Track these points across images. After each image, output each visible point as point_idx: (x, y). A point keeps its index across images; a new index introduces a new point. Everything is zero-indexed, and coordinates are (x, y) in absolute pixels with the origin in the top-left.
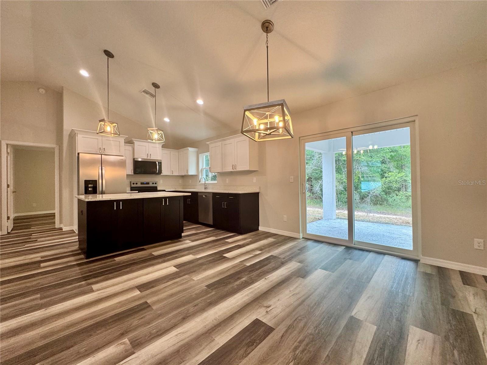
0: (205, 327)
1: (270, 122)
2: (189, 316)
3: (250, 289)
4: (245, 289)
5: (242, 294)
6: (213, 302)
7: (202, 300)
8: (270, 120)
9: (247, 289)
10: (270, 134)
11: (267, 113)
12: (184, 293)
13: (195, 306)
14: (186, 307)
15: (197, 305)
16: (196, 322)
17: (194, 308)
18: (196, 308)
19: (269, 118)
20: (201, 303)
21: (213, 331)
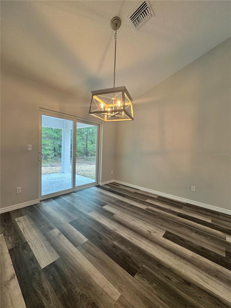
0: (186, 264)
1: (114, 107)
2: (183, 279)
3: (131, 240)
4: (133, 243)
5: (140, 244)
6: (158, 264)
7: (158, 274)
8: (114, 105)
9: (132, 241)
10: (114, 116)
11: (113, 99)
12: (152, 300)
13: (168, 278)
14: (175, 287)
15: (166, 277)
16: (186, 272)
17: (172, 279)
18: (170, 277)
19: (114, 104)
20: (162, 274)
21: (186, 258)
